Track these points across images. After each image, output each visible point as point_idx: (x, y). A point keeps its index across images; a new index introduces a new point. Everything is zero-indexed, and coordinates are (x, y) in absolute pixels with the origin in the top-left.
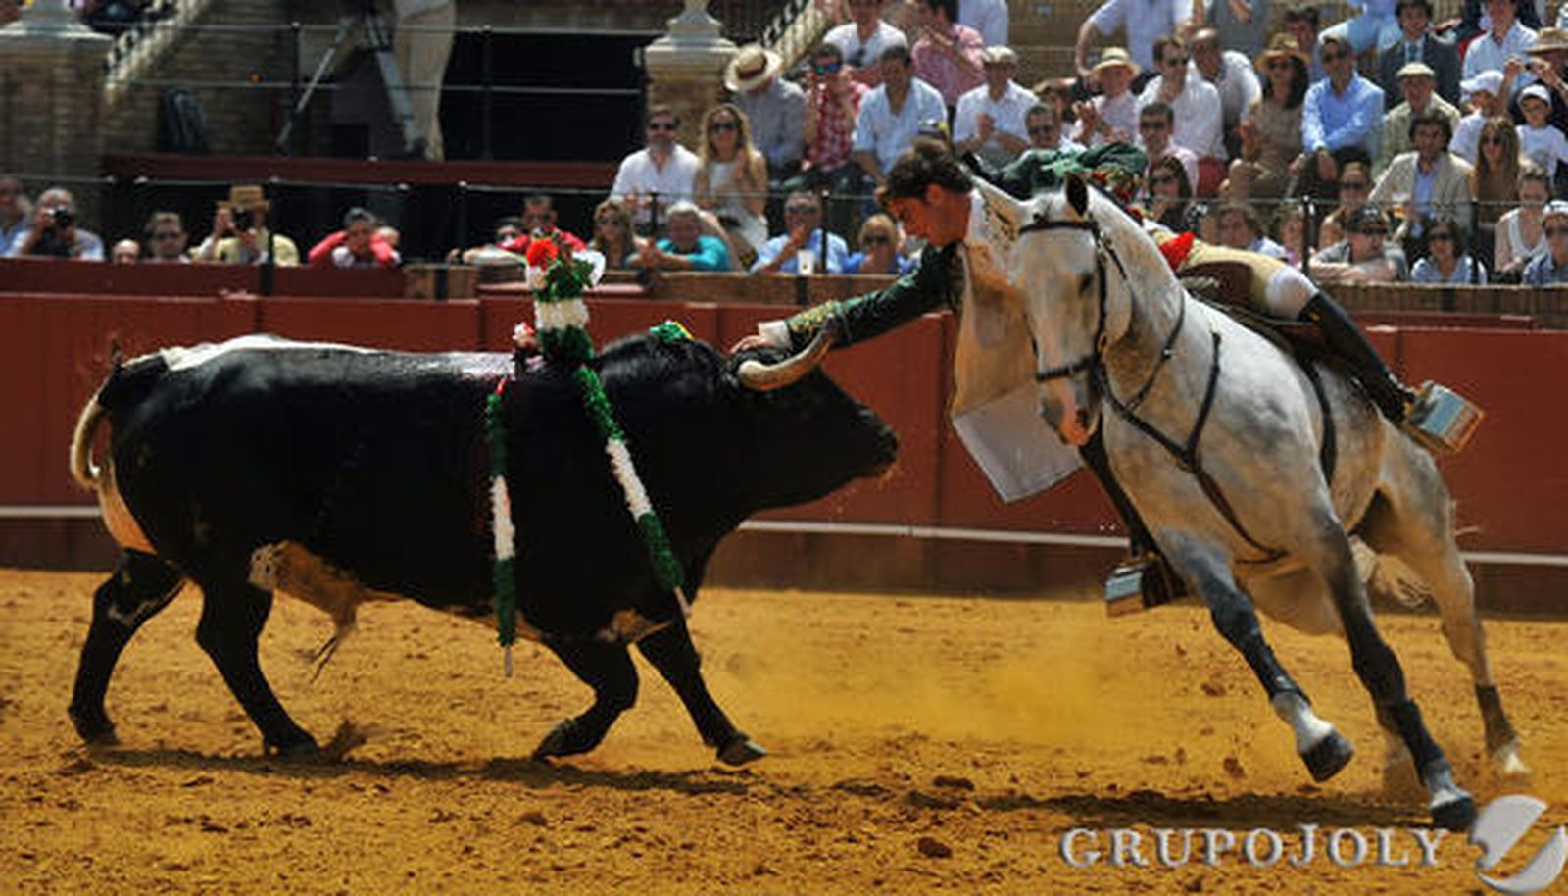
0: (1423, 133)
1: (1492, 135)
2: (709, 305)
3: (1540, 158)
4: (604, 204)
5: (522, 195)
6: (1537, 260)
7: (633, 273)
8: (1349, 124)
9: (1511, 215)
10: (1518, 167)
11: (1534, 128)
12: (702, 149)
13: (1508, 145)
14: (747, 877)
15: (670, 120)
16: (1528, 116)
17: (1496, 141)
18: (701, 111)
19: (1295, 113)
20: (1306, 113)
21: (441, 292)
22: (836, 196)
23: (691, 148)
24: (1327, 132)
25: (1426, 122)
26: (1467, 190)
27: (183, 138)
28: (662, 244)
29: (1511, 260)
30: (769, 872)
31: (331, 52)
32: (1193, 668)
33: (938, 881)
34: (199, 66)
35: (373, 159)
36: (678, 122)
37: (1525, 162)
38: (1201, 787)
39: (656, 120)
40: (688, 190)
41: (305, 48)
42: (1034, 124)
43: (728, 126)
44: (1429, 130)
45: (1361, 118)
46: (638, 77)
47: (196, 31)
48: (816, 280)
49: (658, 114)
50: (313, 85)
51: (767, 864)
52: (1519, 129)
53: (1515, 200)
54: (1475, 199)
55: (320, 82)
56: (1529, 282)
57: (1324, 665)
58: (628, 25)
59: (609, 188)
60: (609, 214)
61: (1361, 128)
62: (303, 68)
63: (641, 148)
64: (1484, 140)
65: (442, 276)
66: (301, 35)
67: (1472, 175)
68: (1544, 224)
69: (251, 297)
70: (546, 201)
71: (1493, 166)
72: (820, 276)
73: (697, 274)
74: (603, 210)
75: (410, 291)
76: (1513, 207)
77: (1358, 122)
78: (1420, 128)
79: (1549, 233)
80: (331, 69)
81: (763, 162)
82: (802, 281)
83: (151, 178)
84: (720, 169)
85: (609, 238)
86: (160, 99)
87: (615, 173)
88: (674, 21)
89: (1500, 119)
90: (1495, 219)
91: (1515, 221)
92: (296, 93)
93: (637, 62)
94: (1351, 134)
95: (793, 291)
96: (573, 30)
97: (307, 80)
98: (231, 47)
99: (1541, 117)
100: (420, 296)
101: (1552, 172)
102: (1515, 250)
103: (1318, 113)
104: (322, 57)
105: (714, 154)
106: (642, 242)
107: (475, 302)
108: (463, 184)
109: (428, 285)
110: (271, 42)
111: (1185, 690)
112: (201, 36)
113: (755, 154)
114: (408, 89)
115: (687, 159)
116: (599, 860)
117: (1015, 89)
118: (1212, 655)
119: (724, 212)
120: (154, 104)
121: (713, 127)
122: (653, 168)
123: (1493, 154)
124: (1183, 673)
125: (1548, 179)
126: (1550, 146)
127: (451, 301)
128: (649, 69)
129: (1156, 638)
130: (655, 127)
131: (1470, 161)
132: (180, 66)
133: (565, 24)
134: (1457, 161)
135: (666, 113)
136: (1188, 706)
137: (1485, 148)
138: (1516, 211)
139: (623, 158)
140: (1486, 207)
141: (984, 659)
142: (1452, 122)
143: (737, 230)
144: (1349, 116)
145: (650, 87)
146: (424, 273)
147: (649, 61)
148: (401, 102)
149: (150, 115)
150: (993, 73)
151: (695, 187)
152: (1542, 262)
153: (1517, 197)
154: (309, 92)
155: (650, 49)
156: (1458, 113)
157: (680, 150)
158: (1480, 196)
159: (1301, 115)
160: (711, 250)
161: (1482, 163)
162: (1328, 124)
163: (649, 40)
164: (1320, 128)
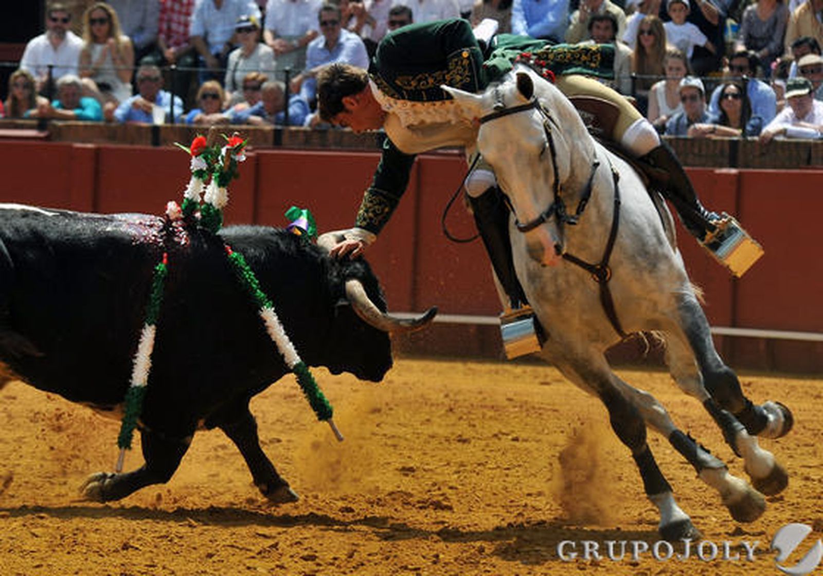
0: (598, 27)
1: (646, 28)
2: (90, 146)
3: (682, 46)
4: (17, 73)
6: (676, 116)
7: (34, 122)
8: (545, 20)
9: (660, 85)
10: (665, 52)
11: (676, 23)
12: (86, 34)
13: (658, 36)
14: (116, 551)
15: (64, 16)
16: (673, 15)
17: (650, 33)
18: (85, 7)
19: (506, 12)
20: (514, 12)
22: (180, 69)
23: (78, 33)
24: (529, 25)
25: (601, 19)
26: (630, 67)
28: (55, 103)
29: (658, 117)
30: (132, 547)
32: (432, 405)
33: (252, 554)
36: (70, 16)
37: (670, 47)
38: (439, 489)
39: (54, 15)
40: (75, 64)
42: (323, 19)
43: (102, 21)
44: (603, 25)
45: (554, 16)
48: (166, 128)
49: (56, 10)
51: (131, 542)
52: (665, 25)
53: (662, 75)
54: (634, 74)
56: (670, 133)
57: (526, 402)
59: (18, 61)
60: (20, 80)
61: (553, 23)
63: (42, 33)
64: (641, 32)
67: (633, 57)
68: (681, 93)
71: (648, 50)
72: (169, 125)
73: (81, 123)
74: (16, 77)
76: (660, 80)
77: (551, 18)
78: (597, 23)
79: (684, 99)
81: (130, 45)
82: (156, 129)
84: (99, 48)
85: (20, 97)
87: (22, 51)
89: (652, 17)
90: (648, 88)
91: (663, 89)
94: (546, 28)
95: (150, 135)
99: (683, 15)
101: (689, 54)
102: (662, 111)
103: (523, 13)
105: (95, 39)
106: (43, 101)
111: (428, 420)
113: (124, 39)
115: (75, 41)
116: (12, 538)
118: (447, 396)
119: (101, 80)
121: (92, 22)
122: (51, 49)
123: (648, 42)
124: (427, 409)
125: (685, 59)
126: (689, 36)
129: (406, 384)
131: (630, 47)
134: (622, 47)
135: (62, 10)
136: (430, 432)
137: (641, 37)
138: (663, 82)
139: (28, 41)
140: (643, 79)
141: (285, 398)
142: (619, 19)
143: (110, 93)
144: (544, 15)
151: (81, 61)
152: (679, 119)
153: (664, 74)
156: (622, 12)
157: (70, 36)
158: (638, 72)
159: (510, 15)
160: (90, 107)
161: (640, 49)
162: (530, 20)
164: (525, 22)
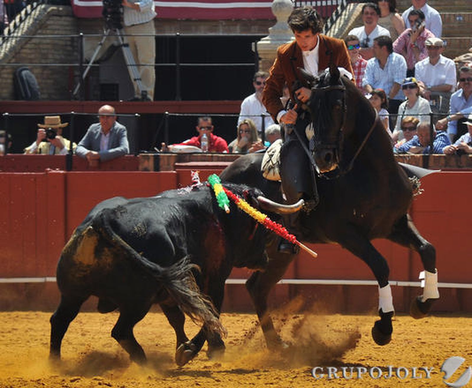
5: (197, 118)
21: (157, 168)
27: (26, 93)
31: (99, 47)
34: (33, 56)
35: (121, 101)
41: (86, 46)
46: (254, 57)
47: (31, 38)
49: (259, 76)
50: (90, 64)
55: (94, 63)
58: (249, 30)
60: (244, 126)
62: (85, 56)
65: (157, 159)
66: (84, 39)
69: (62, 172)
70: (209, 120)
75: (140, 167)
80: (99, 57)
83: (9, 113)
86: (14, 74)
88: (270, 29)
92: (82, 69)
93: (253, 49)
96: (221, 34)
97: (88, 63)
98: (49, 46)
100: (146, 169)
104: (94, 50)
107: (174, 172)
108: (167, 113)
109: (150, 164)
110: (69, 43)
112: (34, 41)
114: (138, 65)
117: (443, 59)
120: (11, 76)
122: (259, 104)
127: (162, 172)
128: (259, 52)
130: (259, 83)
132: (24, 55)
133: (215, 31)
145: (260, 62)
146: (147, 158)
147: (259, 49)
148: (133, 72)
149: (10, 81)
150: (433, 51)
154: (88, 68)
155: (259, 42)
163: (259, 38)
